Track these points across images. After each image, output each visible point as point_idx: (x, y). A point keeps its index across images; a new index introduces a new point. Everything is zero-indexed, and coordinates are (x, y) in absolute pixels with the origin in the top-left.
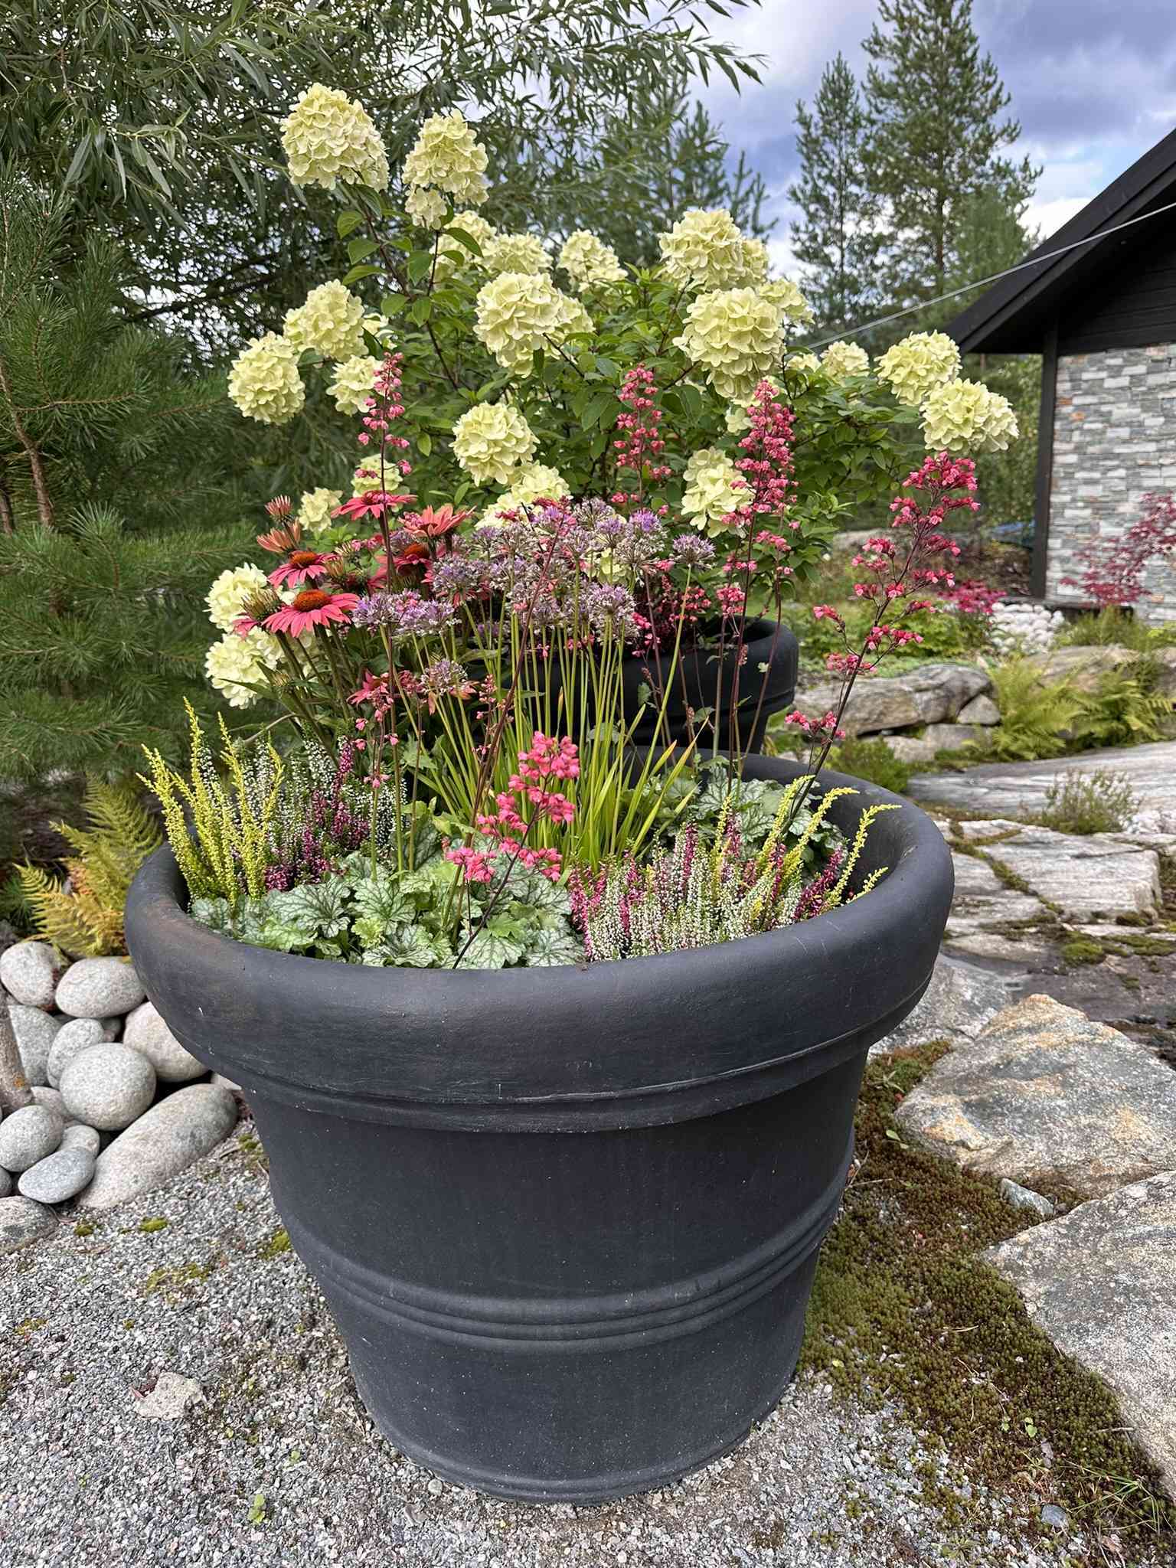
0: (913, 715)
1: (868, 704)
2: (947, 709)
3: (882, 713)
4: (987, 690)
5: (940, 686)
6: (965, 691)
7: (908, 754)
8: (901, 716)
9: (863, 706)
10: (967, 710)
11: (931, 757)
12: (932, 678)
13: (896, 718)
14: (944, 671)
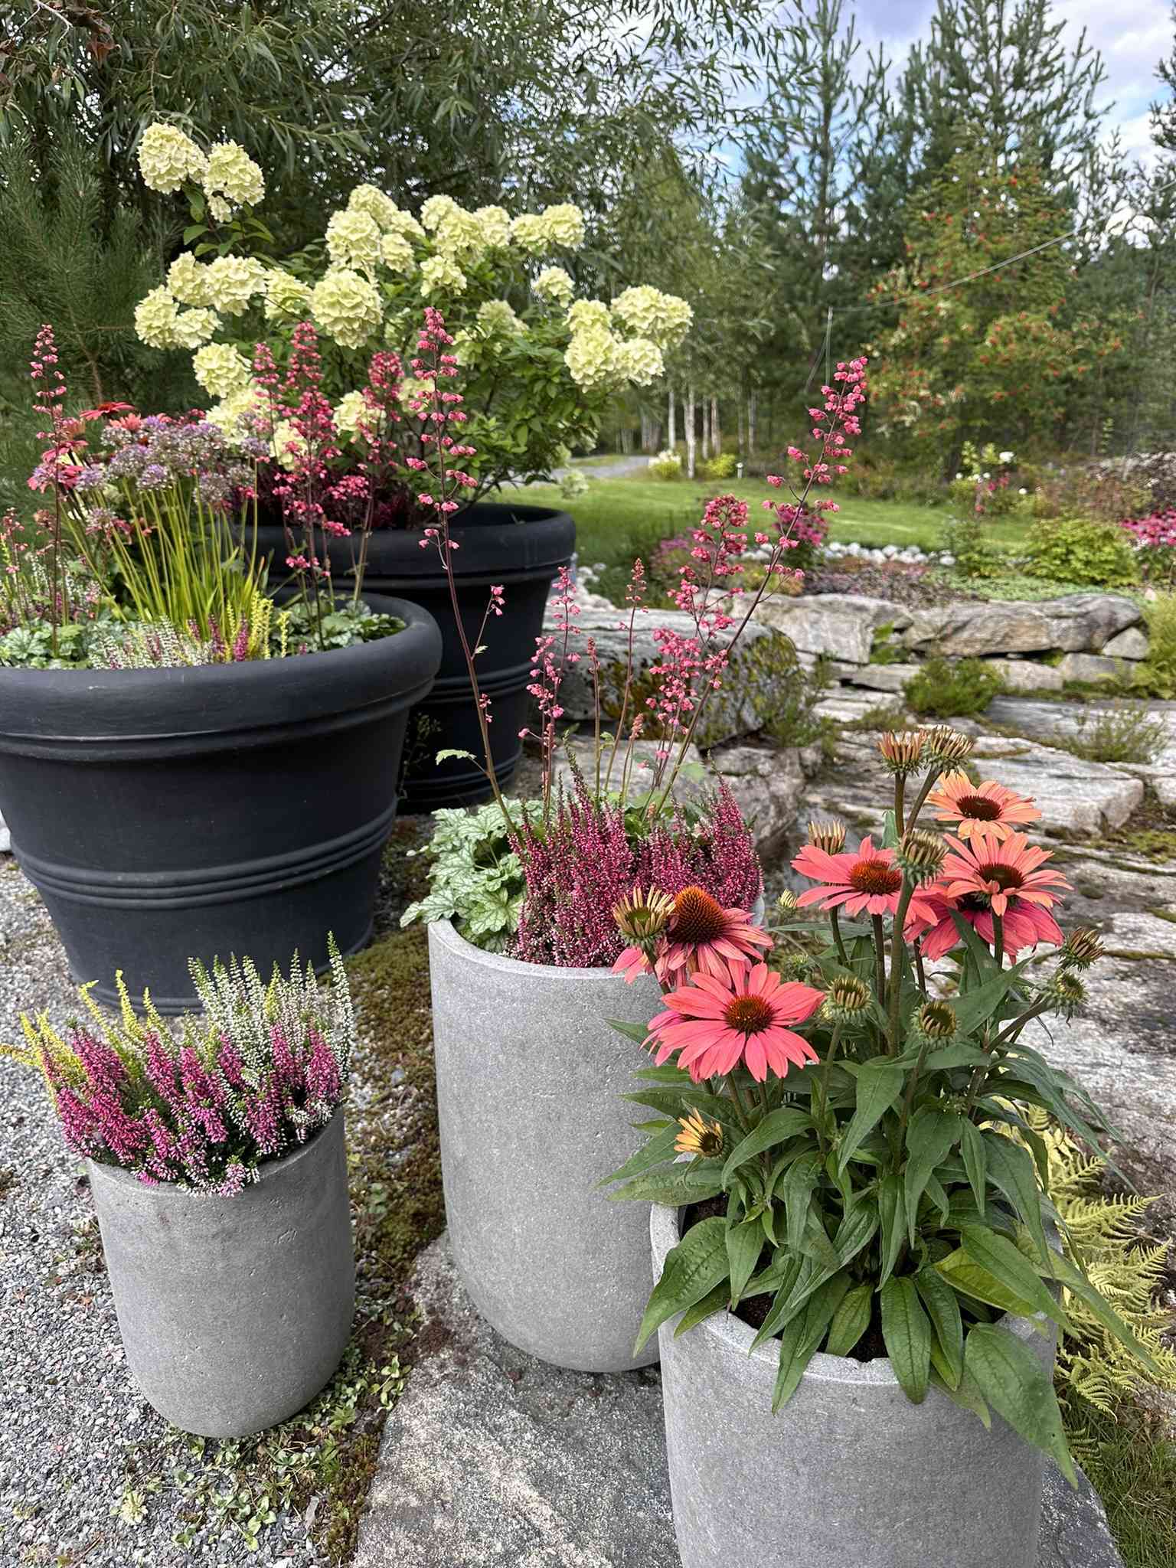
0: (1044, 642)
1: (991, 624)
2: (1090, 639)
3: (1006, 635)
4: (1139, 624)
5: (1083, 615)
6: (1111, 622)
7: (1033, 680)
8: (1031, 640)
9: (986, 627)
10: (1114, 642)
11: (1058, 685)
12: (1078, 606)
13: (1026, 641)
14: (1096, 601)
